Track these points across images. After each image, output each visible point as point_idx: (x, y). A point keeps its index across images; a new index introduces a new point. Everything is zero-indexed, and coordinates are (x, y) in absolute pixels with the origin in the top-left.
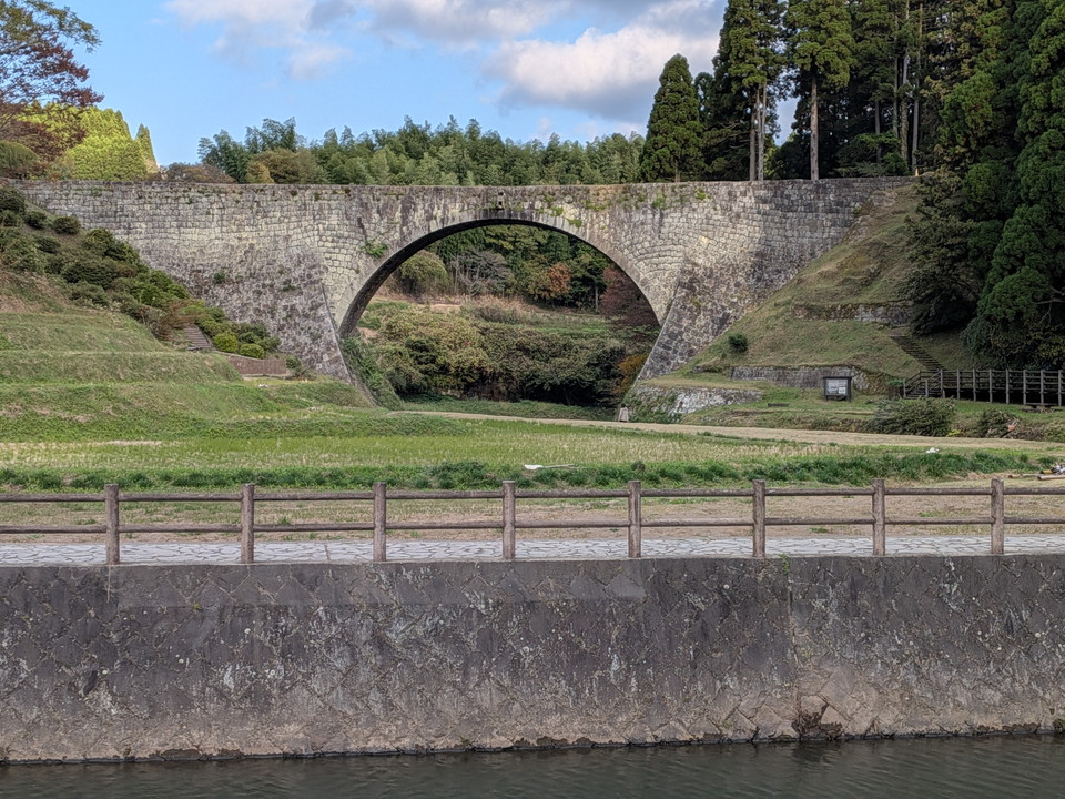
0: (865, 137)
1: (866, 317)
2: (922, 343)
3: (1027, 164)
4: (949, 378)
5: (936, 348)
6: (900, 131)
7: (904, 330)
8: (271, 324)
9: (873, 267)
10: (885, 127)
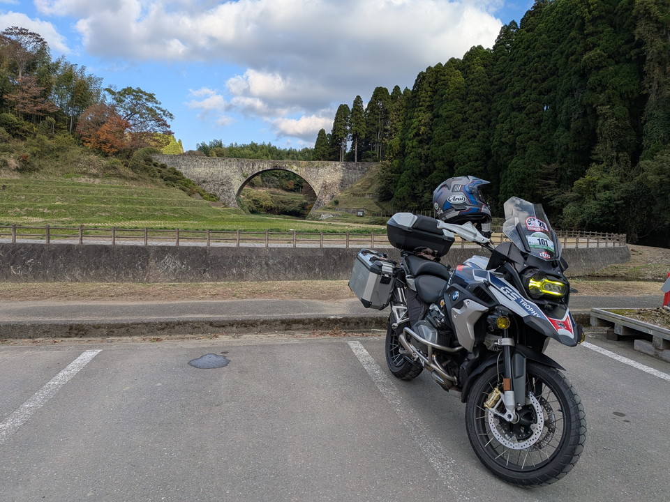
0: (368, 152)
1: (368, 197)
2: (380, 203)
3: (407, 160)
4: (387, 212)
5: (384, 205)
6: (376, 151)
7: (376, 200)
8: (218, 193)
9: (369, 184)
10: (373, 150)
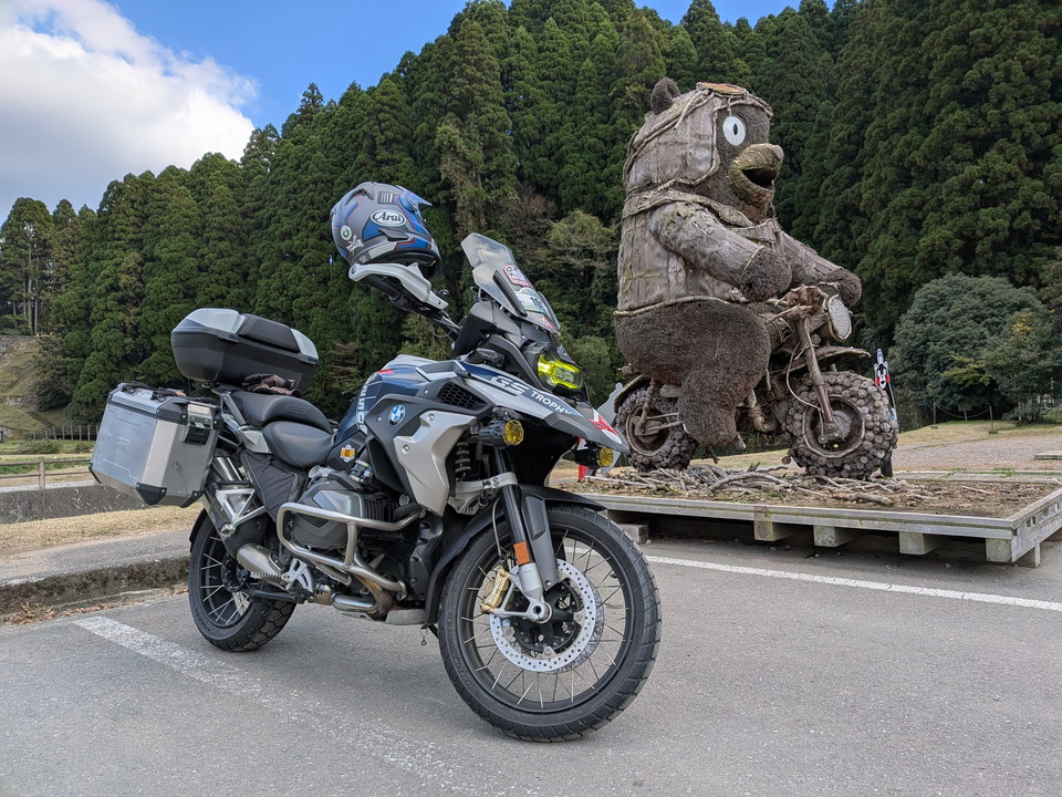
0: (7, 316)
1: (12, 403)
2: (43, 415)
3: (96, 333)
4: (58, 430)
5: (51, 417)
6: (26, 315)
7: (33, 408)
9: (14, 378)
10: (19, 312)
